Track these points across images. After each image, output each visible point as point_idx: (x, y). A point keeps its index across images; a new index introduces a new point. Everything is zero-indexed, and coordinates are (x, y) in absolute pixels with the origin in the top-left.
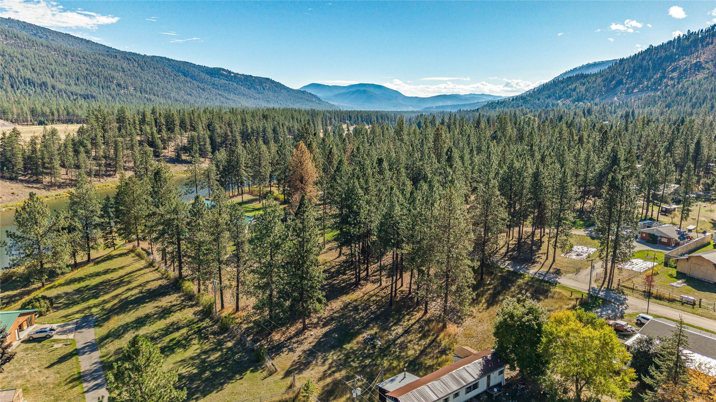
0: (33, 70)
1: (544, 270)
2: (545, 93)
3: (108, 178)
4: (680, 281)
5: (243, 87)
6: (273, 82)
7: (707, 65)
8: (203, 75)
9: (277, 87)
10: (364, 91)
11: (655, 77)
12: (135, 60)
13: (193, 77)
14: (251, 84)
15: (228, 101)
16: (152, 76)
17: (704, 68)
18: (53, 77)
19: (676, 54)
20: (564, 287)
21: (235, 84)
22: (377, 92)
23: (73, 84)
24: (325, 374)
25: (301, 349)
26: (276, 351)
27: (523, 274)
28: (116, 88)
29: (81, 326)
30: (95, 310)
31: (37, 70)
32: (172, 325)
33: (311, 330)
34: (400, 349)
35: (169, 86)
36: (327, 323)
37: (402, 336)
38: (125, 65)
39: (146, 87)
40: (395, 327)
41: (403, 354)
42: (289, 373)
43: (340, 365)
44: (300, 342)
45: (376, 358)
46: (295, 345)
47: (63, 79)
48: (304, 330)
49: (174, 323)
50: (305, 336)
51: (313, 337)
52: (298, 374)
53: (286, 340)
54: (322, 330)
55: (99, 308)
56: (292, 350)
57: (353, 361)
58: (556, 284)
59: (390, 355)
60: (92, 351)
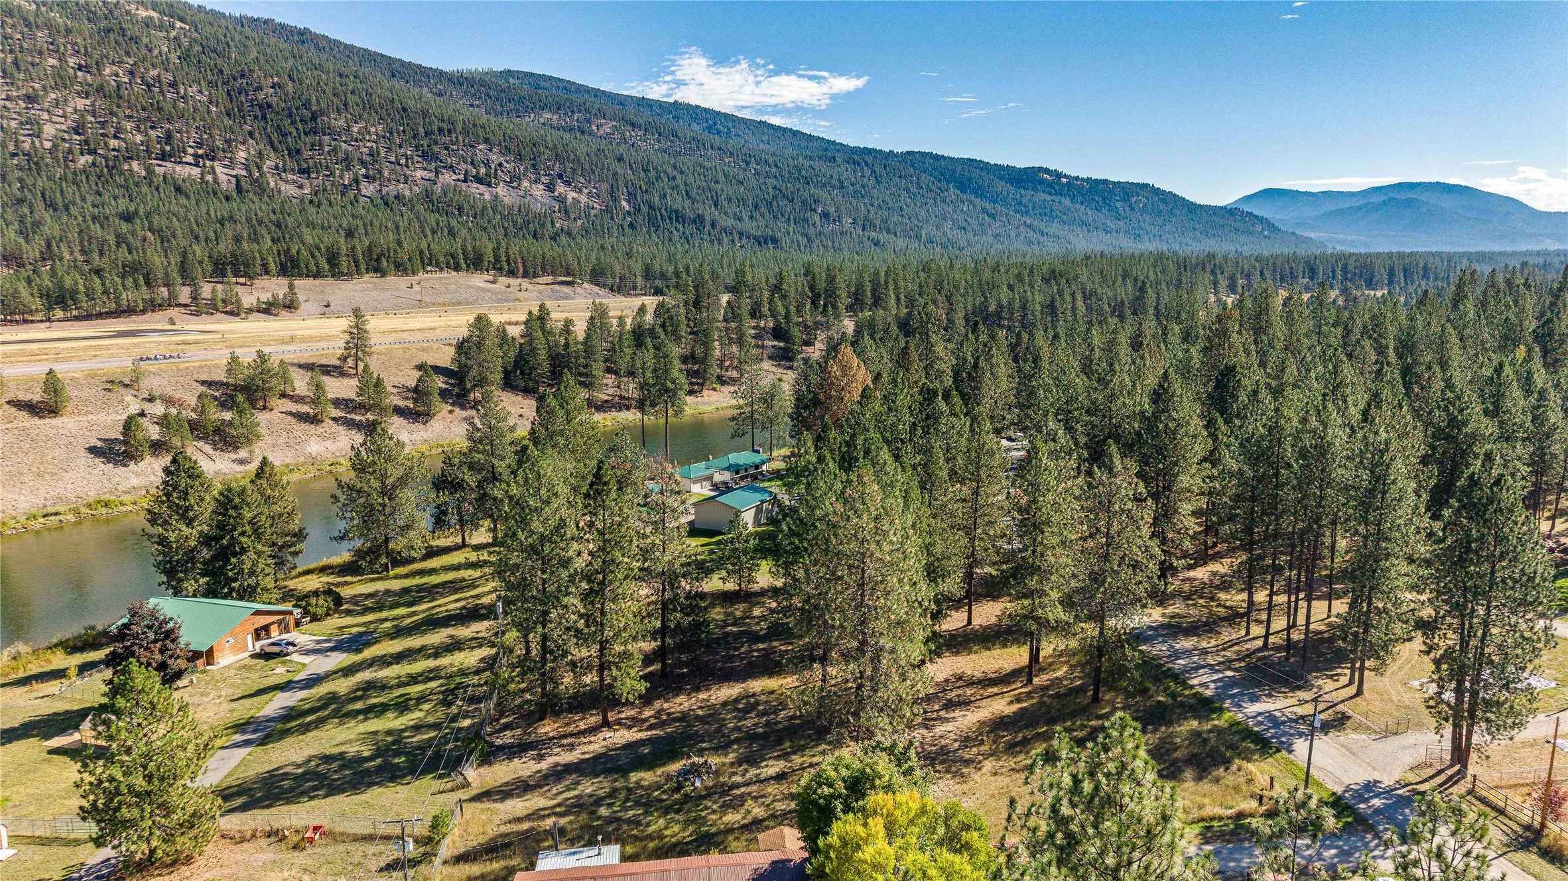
0: (687, 194)
5: (1082, 208)
6: (1157, 192)
8: (1000, 185)
9: (1164, 201)
10: (1409, 202)
12: (867, 164)
13: (979, 192)
14: (1104, 199)
16: (893, 194)
18: (716, 206)
22: (1447, 202)
23: (746, 218)
24: (533, 814)
25: (557, 759)
26: (515, 753)
27: (1221, 710)
28: (818, 222)
29: (339, 647)
30: (387, 625)
31: (693, 193)
32: (431, 671)
33: (615, 730)
34: (720, 807)
35: (923, 213)
36: (662, 724)
37: (762, 782)
38: (847, 175)
39: (876, 216)
40: (771, 762)
41: (714, 817)
42: (485, 796)
43: (577, 806)
44: (572, 747)
45: (656, 810)
46: (557, 750)
47: (732, 209)
48: (602, 726)
49: (437, 669)
50: (593, 739)
51: (605, 743)
52: (495, 801)
53: (553, 738)
54: (634, 735)
55: (395, 623)
56: (540, 758)
57: (610, 805)
58: (1278, 751)
59: (689, 811)
60: (302, 689)
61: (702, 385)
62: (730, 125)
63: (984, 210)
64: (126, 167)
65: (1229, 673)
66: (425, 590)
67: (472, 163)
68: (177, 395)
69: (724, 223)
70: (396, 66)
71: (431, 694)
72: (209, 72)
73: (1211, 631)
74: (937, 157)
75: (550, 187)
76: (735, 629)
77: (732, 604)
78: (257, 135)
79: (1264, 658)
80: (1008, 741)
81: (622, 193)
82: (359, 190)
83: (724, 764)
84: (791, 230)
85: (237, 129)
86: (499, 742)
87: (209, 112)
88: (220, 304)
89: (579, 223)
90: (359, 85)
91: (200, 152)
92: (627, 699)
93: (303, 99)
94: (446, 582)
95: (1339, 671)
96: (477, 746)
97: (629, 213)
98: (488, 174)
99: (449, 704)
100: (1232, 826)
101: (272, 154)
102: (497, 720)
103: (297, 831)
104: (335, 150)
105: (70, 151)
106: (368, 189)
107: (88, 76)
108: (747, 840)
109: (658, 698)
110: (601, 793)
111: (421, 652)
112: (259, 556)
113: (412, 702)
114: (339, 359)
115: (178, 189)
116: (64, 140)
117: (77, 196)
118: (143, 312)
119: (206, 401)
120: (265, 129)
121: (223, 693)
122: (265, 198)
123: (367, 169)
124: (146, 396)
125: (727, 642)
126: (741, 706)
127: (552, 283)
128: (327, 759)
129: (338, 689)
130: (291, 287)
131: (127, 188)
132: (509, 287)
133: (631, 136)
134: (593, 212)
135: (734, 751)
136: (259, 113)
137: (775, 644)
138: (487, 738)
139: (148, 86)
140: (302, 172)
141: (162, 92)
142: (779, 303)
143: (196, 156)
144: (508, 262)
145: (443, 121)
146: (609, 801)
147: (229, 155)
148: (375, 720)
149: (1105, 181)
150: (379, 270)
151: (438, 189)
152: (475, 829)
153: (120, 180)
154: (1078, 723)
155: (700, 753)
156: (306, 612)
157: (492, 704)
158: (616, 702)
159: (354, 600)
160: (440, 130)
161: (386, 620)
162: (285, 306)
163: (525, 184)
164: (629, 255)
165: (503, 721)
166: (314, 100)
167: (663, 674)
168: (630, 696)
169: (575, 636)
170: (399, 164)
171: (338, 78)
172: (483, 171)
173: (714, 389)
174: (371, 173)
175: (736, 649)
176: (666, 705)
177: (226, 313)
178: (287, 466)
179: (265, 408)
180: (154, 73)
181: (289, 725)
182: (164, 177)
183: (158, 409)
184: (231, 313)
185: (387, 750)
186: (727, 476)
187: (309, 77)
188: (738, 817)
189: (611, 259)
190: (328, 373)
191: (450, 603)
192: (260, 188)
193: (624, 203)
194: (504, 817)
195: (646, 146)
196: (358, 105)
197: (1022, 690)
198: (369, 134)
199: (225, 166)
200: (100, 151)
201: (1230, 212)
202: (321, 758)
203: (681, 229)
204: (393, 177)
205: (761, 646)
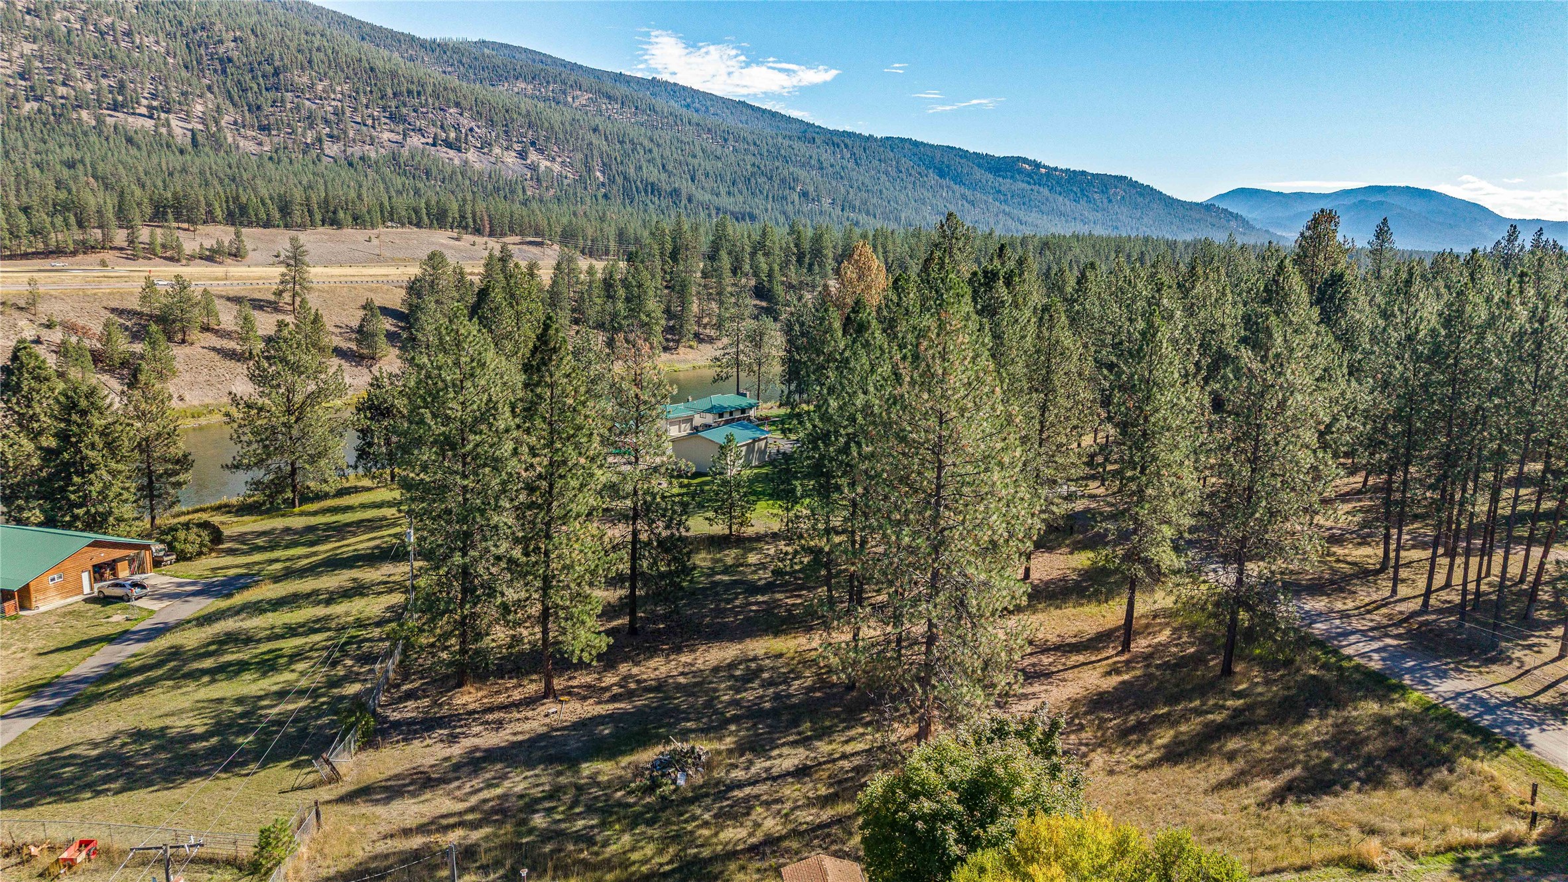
0: (664, 166)
5: (1061, 199)
6: (1134, 185)
8: (978, 174)
9: (1141, 195)
10: (1382, 205)
12: (846, 146)
13: (958, 179)
14: (1082, 190)
16: (872, 177)
18: (693, 181)
21: (1045, 191)
22: (1418, 206)
23: (723, 193)
24: (432, 823)
25: (477, 741)
26: (416, 732)
27: (1402, 688)
28: (797, 202)
29: (207, 591)
30: (278, 566)
31: (670, 167)
32: (318, 620)
33: (561, 702)
34: (715, 816)
35: (902, 197)
36: (630, 695)
37: (774, 779)
38: (827, 156)
39: (856, 198)
40: (785, 750)
41: (706, 832)
42: (364, 793)
43: (498, 813)
44: (500, 724)
45: (618, 820)
46: (477, 729)
47: (710, 184)
48: (545, 696)
49: (327, 618)
50: (530, 714)
51: (547, 720)
52: (377, 802)
53: (474, 712)
54: (590, 709)
55: (288, 564)
56: (453, 739)
57: (549, 811)
58: (1511, 745)
59: (668, 822)
60: (138, 641)
61: (678, 342)
62: (709, 103)
63: (964, 197)
64: (75, 116)
65: (1389, 641)
66: (334, 529)
67: (442, 127)
68: (81, 322)
69: (701, 198)
70: (366, 30)
71: (311, 650)
72: (167, 24)
73: (1342, 590)
74: (916, 144)
75: (522, 155)
76: (726, 578)
77: (721, 550)
78: (216, 89)
79: (1426, 623)
80: (1118, 726)
81: (597, 164)
82: (322, 149)
83: (719, 753)
84: (769, 207)
85: (194, 81)
86: (395, 716)
87: (166, 64)
88: (159, 250)
89: (552, 192)
90: (326, 44)
91: (155, 103)
92: (580, 658)
93: (266, 53)
94: (362, 521)
95: (1536, 640)
96: (358, 720)
97: (603, 184)
98: (457, 139)
99: (334, 664)
100: (1497, 858)
101: (231, 109)
102: (398, 686)
103: (52, 849)
104: (298, 108)
105: (14, 97)
106: (332, 149)
107: (38, 21)
108: (758, 870)
109: (625, 660)
110: (536, 792)
111: (311, 597)
112: (114, 477)
113: (282, 661)
114: (275, 294)
115: (130, 140)
116: (8, 85)
117: (20, 143)
118: (74, 253)
119: (112, 328)
120: (224, 84)
121: (31, 646)
122: (222, 153)
123: (331, 128)
124: (44, 321)
125: (717, 594)
126: (738, 673)
127: (521, 243)
128: (140, 735)
129: (185, 642)
130: (238, 234)
131: (74, 137)
132: (474, 245)
133: (607, 109)
134: (566, 182)
135: (731, 733)
136: (219, 67)
137: (779, 596)
138: (379, 710)
139: (101, 33)
140: (262, 128)
141: (116, 41)
142: (762, 259)
143: (151, 108)
144: (474, 221)
145: (412, 83)
146: (547, 805)
147: (185, 108)
148: (224, 684)
149: (1083, 173)
150: (335, 223)
151: (405, 152)
152: (336, 848)
153: (67, 128)
154: (1211, 702)
155: (684, 735)
156: (171, 548)
157: (391, 664)
158: (565, 664)
159: (241, 538)
160: (410, 92)
161: (277, 560)
162: (230, 254)
163: (497, 150)
164: (602, 219)
165: (404, 688)
166: (277, 57)
167: (632, 630)
168: (585, 655)
169: (509, 569)
170: (365, 125)
171: (303, 36)
172: (453, 135)
173: (691, 347)
174: (335, 132)
175: (728, 601)
176: (635, 670)
177: (165, 258)
178: (207, 406)
179: (183, 341)
180: (108, 20)
181: (103, 689)
182: (115, 127)
183: (57, 336)
184: (171, 259)
185: (230, 726)
186: (709, 419)
187: (273, 33)
188: (742, 833)
189: (582, 221)
190: (261, 308)
191: (361, 542)
192: (217, 143)
193: (598, 174)
194: (384, 828)
195: (623, 120)
196: (322, 62)
197: (1118, 659)
198: (334, 92)
199: (182, 120)
200: (46, 98)
201: (1207, 208)
202: (131, 735)
203: (657, 202)
204: (358, 137)
205: (760, 598)
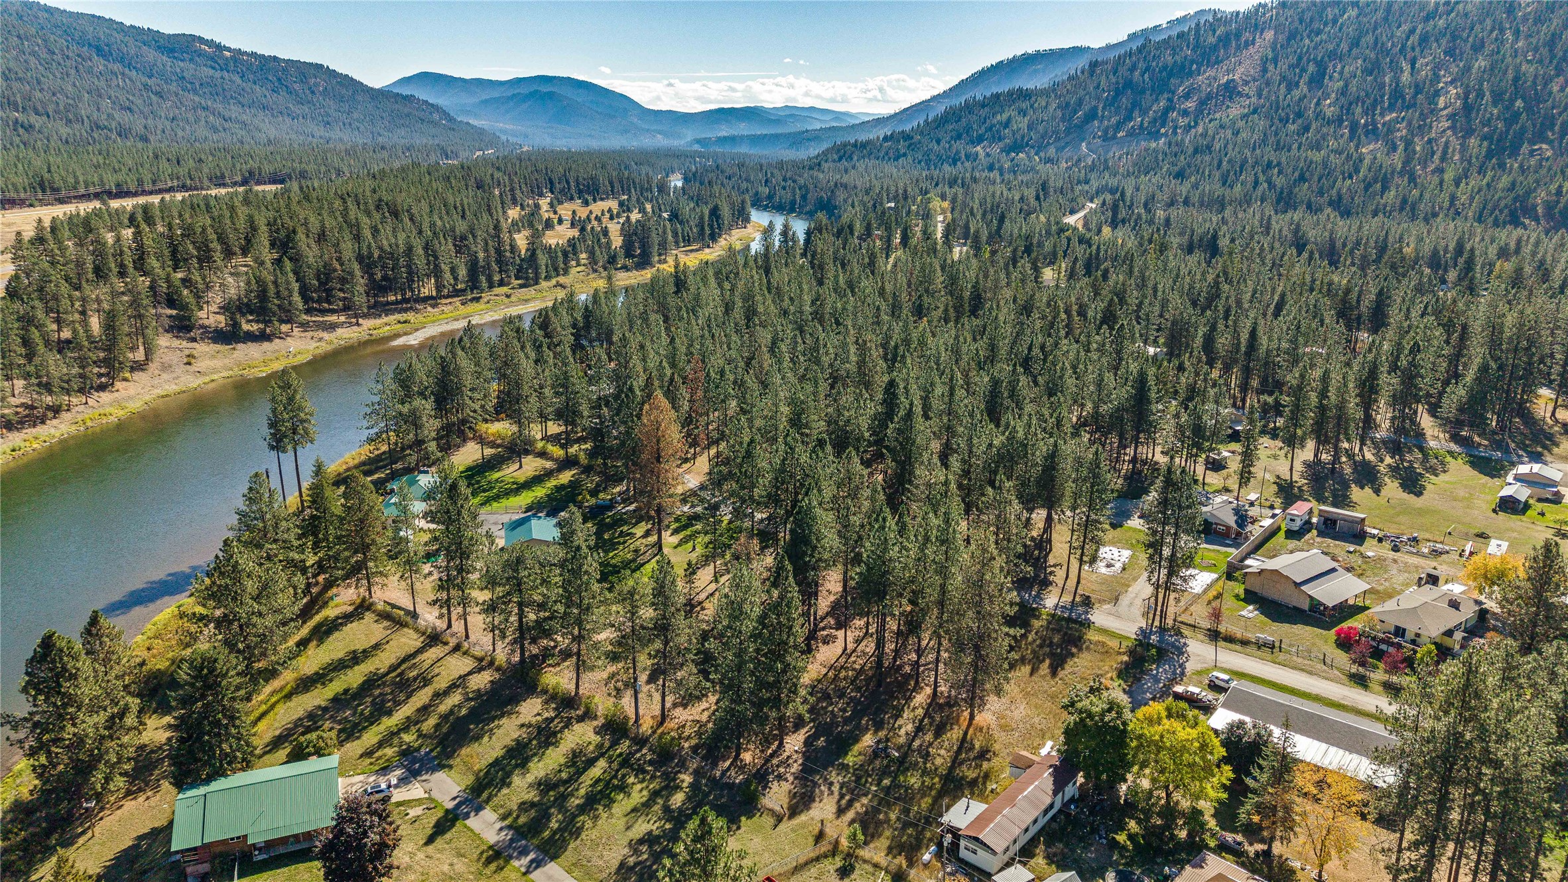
1: (1067, 599)
2: (951, 127)
3: (102, 394)
4: (1251, 608)
5: (258, 87)
6: (333, 74)
7: (1246, 89)
8: (151, 55)
9: (342, 85)
11: (1155, 108)
14: (279, 80)
15: (226, 125)
16: (16, 59)
17: (1240, 94)
19: (1192, 62)
20: (1104, 631)
21: (238, 80)
22: (580, 97)
44: (786, 764)
46: (781, 770)
53: (764, 763)
149: (275, 58)
